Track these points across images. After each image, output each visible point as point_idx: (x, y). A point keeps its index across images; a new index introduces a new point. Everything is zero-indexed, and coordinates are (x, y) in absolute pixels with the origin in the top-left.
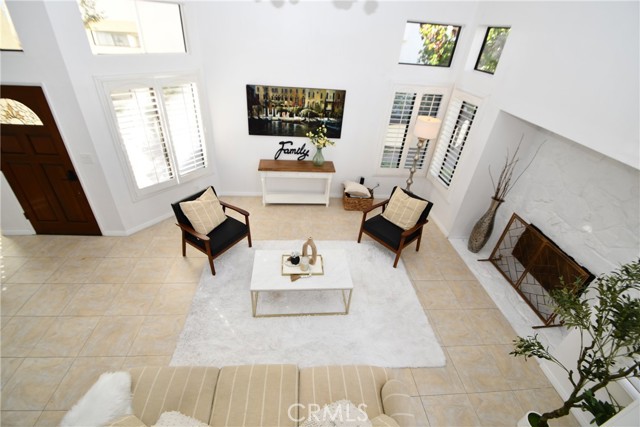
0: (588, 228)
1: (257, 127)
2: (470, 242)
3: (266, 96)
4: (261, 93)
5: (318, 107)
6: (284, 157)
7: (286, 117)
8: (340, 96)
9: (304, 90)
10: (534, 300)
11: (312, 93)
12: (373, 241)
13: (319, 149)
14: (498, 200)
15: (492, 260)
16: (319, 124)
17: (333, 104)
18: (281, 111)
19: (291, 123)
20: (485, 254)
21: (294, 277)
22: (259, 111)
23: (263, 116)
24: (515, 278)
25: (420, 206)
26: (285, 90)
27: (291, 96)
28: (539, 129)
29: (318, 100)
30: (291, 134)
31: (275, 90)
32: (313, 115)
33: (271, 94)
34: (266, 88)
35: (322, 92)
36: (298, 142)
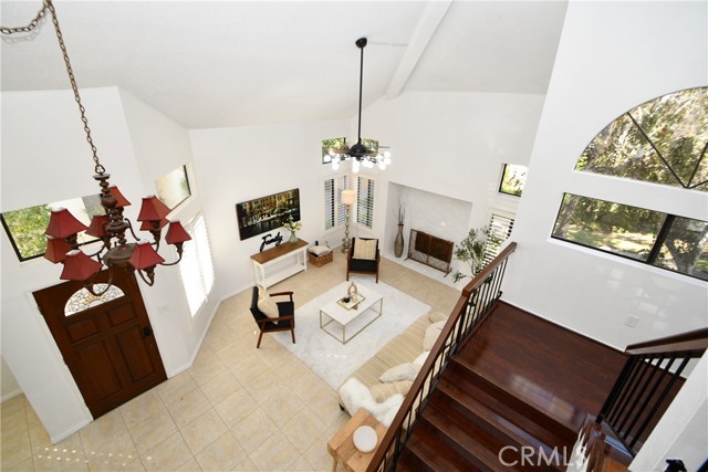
0: (443, 224)
1: (246, 232)
2: (396, 252)
3: (251, 208)
4: (248, 206)
5: (285, 204)
6: (267, 247)
7: (266, 218)
8: (296, 192)
9: (274, 196)
10: (437, 265)
11: (279, 195)
12: (358, 275)
13: (293, 233)
14: (401, 225)
15: (409, 257)
16: (287, 215)
17: (293, 199)
18: (262, 215)
19: (269, 221)
20: (405, 255)
21: (355, 307)
22: (247, 220)
23: (249, 224)
24: (425, 261)
25: (373, 243)
26: (263, 200)
27: (267, 202)
28: (403, 186)
29: (284, 200)
30: (270, 229)
31: (256, 201)
32: (282, 211)
33: (254, 206)
34: (250, 203)
35: (285, 194)
36: (274, 233)
